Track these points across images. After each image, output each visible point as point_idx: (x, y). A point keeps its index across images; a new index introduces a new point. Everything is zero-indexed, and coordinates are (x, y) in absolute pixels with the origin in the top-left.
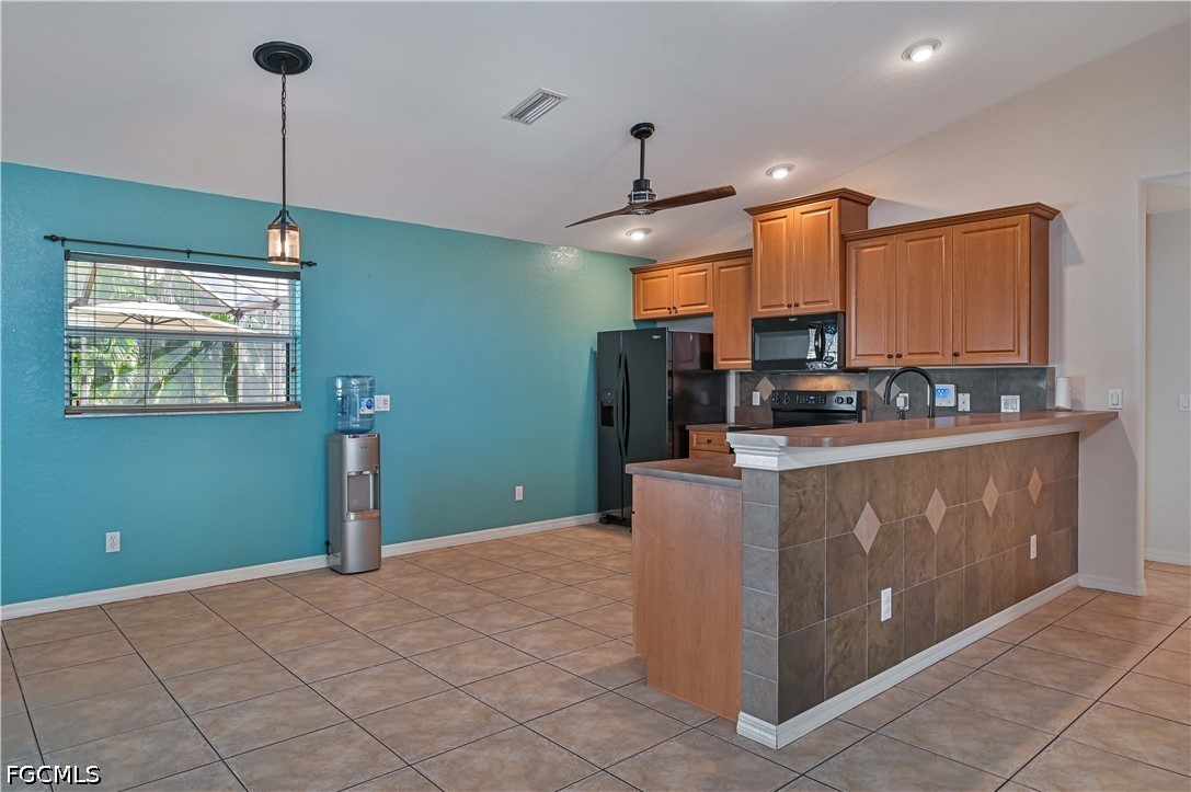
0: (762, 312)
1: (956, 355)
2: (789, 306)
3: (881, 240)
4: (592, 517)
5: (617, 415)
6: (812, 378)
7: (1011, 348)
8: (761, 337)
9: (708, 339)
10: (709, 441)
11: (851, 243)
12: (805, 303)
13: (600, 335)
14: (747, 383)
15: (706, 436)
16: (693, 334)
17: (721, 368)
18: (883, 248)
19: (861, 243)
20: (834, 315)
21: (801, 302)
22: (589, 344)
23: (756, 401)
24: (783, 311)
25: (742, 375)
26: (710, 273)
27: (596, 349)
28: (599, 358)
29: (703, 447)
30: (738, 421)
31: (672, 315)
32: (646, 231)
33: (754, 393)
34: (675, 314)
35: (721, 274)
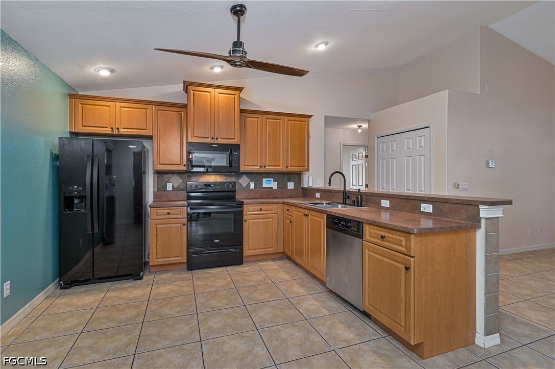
1: (287, 167)
2: (213, 138)
3: (256, 116)
7: (304, 165)
12: (221, 138)
13: (61, 140)
14: (162, 178)
15: (164, 210)
17: (159, 169)
18: (256, 119)
19: (247, 115)
21: (219, 137)
23: (169, 187)
24: (208, 141)
25: (159, 173)
30: (156, 200)
31: (114, 133)
32: (112, 71)
33: (168, 184)
34: (117, 133)
35: (159, 114)
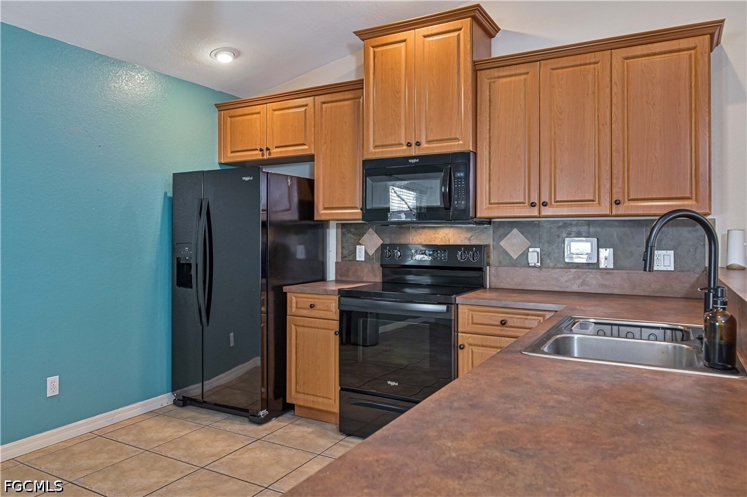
0: (374, 153)
1: (618, 203)
2: (409, 145)
3: (521, 69)
4: (165, 399)
5: (197, 275)
6: (426, 230)
7: (688, 195)
8: (373, 181)
9: (308, 186)
10: (312, 306)
11: (483, 72)
12: (428, 142)
13: (177, 177)
14: (350, 235)
15: (307, 300)
16: (292, 177)
17: (323, 218)
18: (523, 77)
19: (496, 73)
20: (465, 156)
21: (423, 142)
22: (162, 187)
23: (360, 256)
24: (401, 151)
25: (345, 227)
26: (310, 108)
27: (170, 194)
28: (174, 205)
29: (304, 312)
30: (339, 278)
31: (265, 157)
32: (236, 54)
33: (358, 247)
34: (268, 156)
35: (324, 110)
